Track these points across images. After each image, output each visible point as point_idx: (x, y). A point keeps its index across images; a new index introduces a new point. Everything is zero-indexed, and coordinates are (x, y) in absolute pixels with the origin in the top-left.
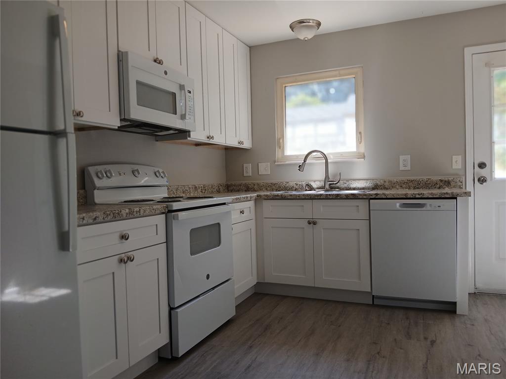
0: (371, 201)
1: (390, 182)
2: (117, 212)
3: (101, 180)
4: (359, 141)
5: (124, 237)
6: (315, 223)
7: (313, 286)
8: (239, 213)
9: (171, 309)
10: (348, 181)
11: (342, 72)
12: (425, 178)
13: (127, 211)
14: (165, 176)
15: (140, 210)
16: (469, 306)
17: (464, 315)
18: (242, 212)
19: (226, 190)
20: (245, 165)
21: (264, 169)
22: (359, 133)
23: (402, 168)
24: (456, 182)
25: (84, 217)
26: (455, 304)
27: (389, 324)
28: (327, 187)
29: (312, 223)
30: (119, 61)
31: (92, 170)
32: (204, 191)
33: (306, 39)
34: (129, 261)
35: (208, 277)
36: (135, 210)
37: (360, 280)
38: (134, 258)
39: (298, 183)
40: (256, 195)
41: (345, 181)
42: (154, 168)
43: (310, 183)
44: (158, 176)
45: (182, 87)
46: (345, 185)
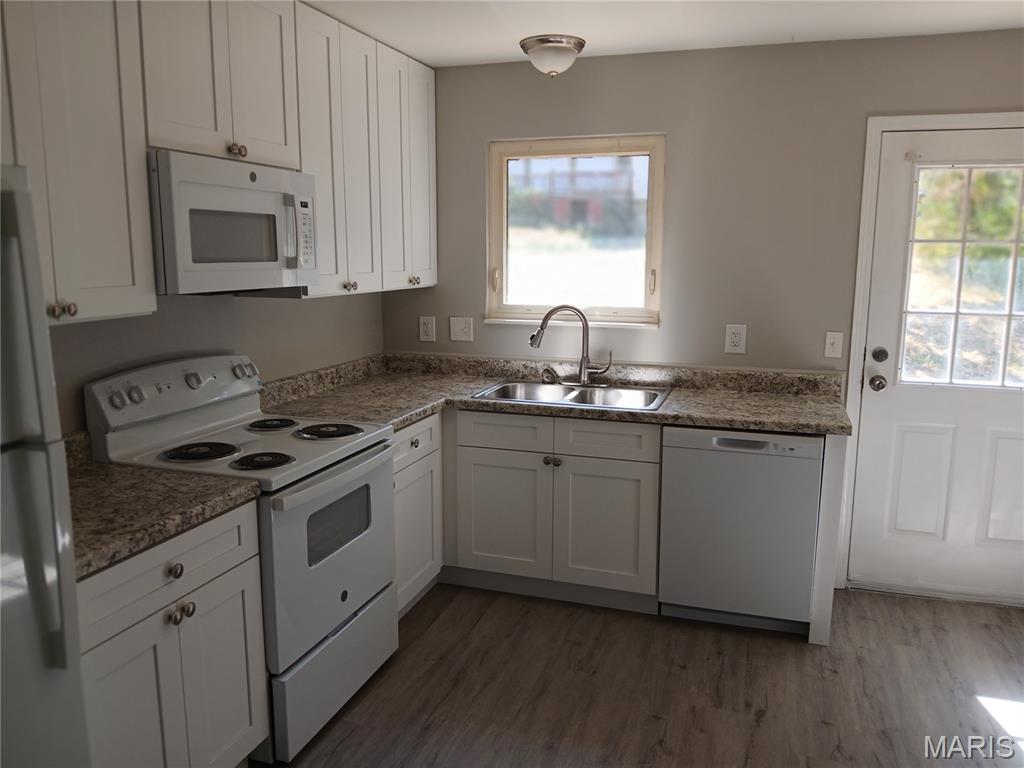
0: (665, 428)
1: (705, 374)
2: (157, 528)
3: (121, 412)
4: (651, 289)
5: (174, 572)
6: (557, 463)
7: (549, 578)
8: (409, 445)
9: (271, 677)
10: (625, 366)
11: (624, 142)
12: (771, 372)
13: (178, 518)
14: (255, 373)
15: (204, 509)
16: (833, 622)
17: (821, 646)
18: (415, 444)
19: (384, 369)
20: (422, 319)
21: (462, 329)
22: (651, 272)
23: (728, 349)
24: (830, 385)
25: (90, 561)
26: (807, 625)
27: (684, 667)
28: (585, 378)
29: (552, 462)
30: (149, 170)
31: (100, 391)
32: (336, 381)
33: (554, 74)
34: (184, 617)
35: (344, 596)
36: (194, 511)
37: (637, 572)
38: (194, 610)
39: (529, 364)
40: (443, 400)
41: (620, 367)
42: (230, 357)
43: (551, 366)
44: (240, 375)
45: (288, 200)
46: (620, 375)
